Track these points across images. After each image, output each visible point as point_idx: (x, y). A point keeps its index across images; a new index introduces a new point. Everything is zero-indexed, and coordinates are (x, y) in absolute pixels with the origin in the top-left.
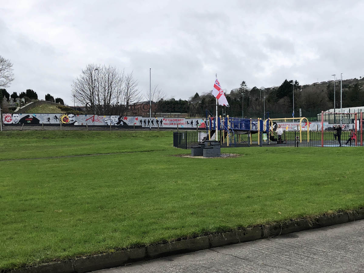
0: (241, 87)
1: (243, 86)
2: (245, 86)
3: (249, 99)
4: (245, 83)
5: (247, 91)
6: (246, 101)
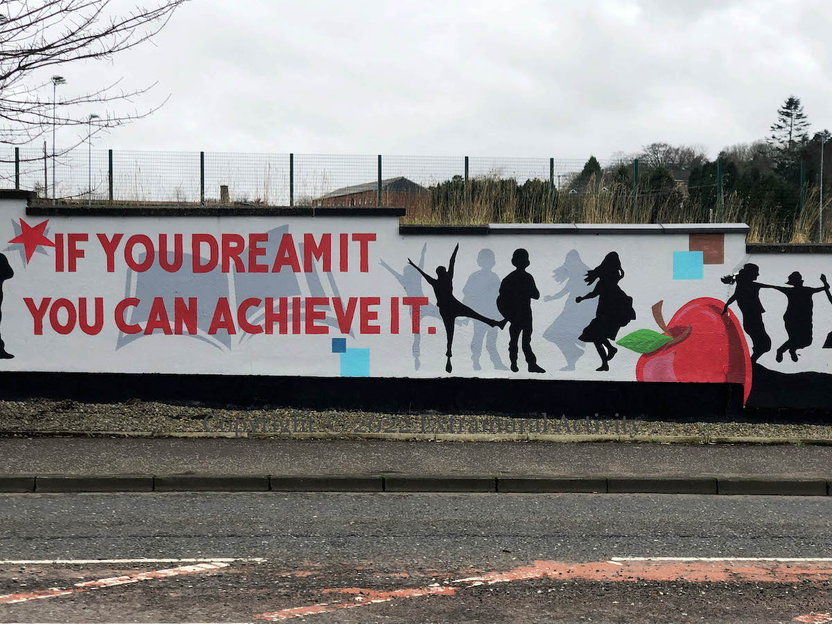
0: (781, 123)
1: (789, 120)
2: (799, 116)
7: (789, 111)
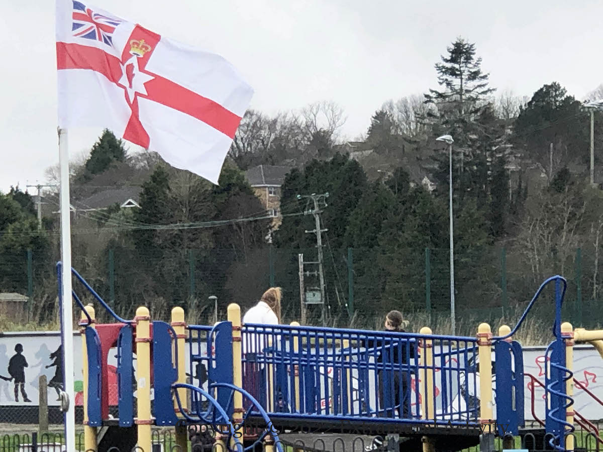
0: (443, 89)
1: (456, 82)
2: (474, 76)
3: (502, 176)
4: (468, 59)
5: (487, 114)
6: (482, 195)
7: (457, 66)
